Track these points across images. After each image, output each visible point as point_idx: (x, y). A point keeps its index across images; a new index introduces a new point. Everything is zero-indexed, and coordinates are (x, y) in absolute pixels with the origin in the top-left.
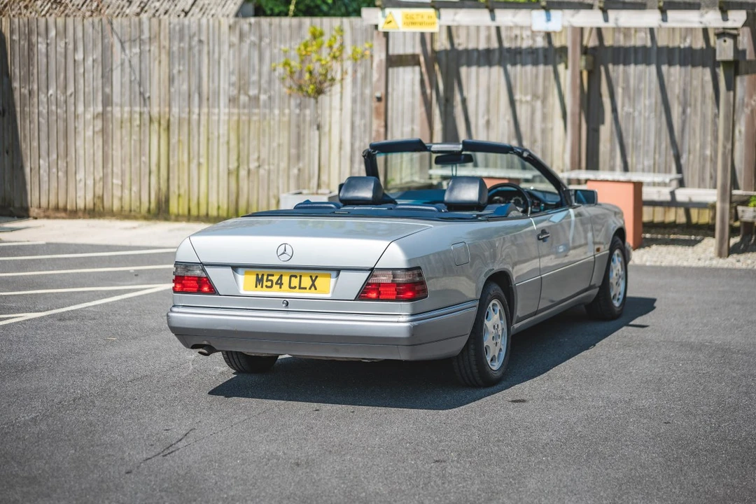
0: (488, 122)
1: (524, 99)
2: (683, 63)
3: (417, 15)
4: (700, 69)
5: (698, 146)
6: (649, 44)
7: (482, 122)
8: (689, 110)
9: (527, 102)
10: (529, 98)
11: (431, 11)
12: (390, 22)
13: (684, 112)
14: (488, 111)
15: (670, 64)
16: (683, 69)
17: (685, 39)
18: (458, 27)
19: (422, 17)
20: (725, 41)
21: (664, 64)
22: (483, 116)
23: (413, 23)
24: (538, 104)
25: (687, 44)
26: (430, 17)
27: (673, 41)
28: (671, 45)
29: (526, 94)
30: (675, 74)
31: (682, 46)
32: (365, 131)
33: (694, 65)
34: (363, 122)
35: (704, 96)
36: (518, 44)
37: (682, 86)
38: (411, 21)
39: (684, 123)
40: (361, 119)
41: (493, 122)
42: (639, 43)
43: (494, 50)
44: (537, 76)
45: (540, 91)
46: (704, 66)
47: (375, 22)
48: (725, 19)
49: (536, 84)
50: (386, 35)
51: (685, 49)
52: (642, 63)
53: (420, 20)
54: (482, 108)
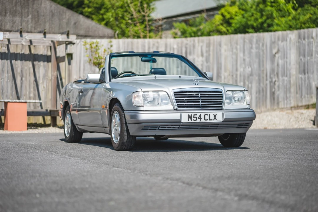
2: (21, 60)
4: (28, 62)
5: (28, 93)
6: (7, 52)
8: (24, 79)
13: (22, 79)
15: (16, 60)
16: (21, 62)
17: (22, 50)
20: (71, 46)
21: (13, 60)
25: (23, 52)
27: (17, 50)
28: (16, 53)
30: (18, 64)
31: (20, 53)
33: (25, 61)
35: (30, 73)
37: (21, 69)
39: (22, 83)
42: (3, 51)
46: (30, 61)
48: (68, 37)
51: (22, 54)
52: (4, 59)
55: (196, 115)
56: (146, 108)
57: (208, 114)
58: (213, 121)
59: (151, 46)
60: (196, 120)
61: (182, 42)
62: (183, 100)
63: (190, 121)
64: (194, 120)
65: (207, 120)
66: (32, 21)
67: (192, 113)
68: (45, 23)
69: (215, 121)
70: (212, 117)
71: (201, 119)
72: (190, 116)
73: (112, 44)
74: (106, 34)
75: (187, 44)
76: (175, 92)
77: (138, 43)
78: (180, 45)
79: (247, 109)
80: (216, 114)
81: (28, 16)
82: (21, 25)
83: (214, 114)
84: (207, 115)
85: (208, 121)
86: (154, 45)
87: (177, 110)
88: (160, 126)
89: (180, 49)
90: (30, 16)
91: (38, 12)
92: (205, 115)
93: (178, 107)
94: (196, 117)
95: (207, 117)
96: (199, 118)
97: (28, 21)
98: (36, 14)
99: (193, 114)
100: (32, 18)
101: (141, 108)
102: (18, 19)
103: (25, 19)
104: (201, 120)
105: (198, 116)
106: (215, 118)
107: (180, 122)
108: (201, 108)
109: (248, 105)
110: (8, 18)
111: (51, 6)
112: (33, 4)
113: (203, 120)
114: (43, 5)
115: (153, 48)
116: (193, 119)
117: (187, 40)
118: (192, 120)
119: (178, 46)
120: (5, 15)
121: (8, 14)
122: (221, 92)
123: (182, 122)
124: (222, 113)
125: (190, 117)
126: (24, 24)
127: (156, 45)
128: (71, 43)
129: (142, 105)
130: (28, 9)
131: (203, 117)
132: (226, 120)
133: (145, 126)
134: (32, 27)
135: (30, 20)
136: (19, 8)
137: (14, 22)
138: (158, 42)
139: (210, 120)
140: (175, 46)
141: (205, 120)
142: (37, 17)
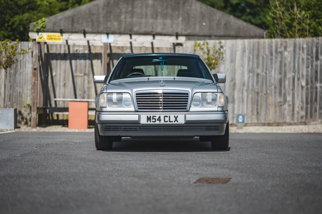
0: (65, 84)
1: (80, 75)
3: (53, 36)
7: (62, 84)
9: (81, 76)
10: (82, 75)
11: (59, 34)
12: (41, 38)
14: (65, 80)
18: (52, 45)
19: (55, 36)
20: (179, 47)
22: (63, 82)
23: (51, 39)
24: (86, 77)
26: (58, 36)
29: (81, 73)
32: (10, 88)
34: (10, 84)
36: (78, 52)
38: (50, 37)
40: (9, 83)
41: (67, 84)
42: (127, 53)
43: (67, 54)
44: (85, 66)
45: (87, 72)
47: (34, 38)
49: (85, 69)
50: (39, 43)
53: (54, 37)
54: (62, 79)
55: (155, 116)
56: (108, 109)
57: (168, 115)
58: (173, 123)
59: (279, 46)
60: (155, 121)
61: (313, 41)
62: (147, 101)
63: (149, 123)
64: (153, 122)
65: (167, 121)
66: (182, 23)
67: (151, 114)
68: (195, 24)
69: (176, 123)
70: (173, 119)
71: (160, 120)
72: (149, 117)
73: (222, 44)
74: (258, 34)
75: (317, 43)
76: (137, 94)
77: (264, 43)
78: (310, 45)
79: (218, 111)
80: (177, 116)
81: (178, 18)
82: (172, 27)
83: (175, 116)
84: (167, 117)
85: (168, 123)
86: (281, 44)
87: (137, 111)
88: (121, 127)
89: (310, 49)
90: (180, 19)
91: (188, 14)
92: (165, 117)
93: (139, 108)
94: (155, 119)
95: (167, 119)
96: (158, 120)
97: (178, 23)
98: (186, 15)
99: (152, 116)
100: (182, 21)
101: (104, 109)
102: (168, 22)
103: (176, 21)
104: (160, 122)
105: (157, 118)
106: (176, 120)
107: (139, 123)
108: (162, 110)
109: (219, 107)
110: (159, 21)
111: (201, 8)
112: (184, 6)
113: (162, 122)
114: (194, 7)
115: (280, 48)
116: (152, 120)
117: (319, 40)
118: (150, 122)
119: (307, 45)
120: (156, 18)
121: (159, 17)
122: (188, 94)
123: (141, 124)
124: (185, 115)
125: (149, 119)
126: (174, 26)
127: (284, 44)
128: (181, 44)
129: (105, 106)
130: (179, 11)
131: (162, 119)
132: (188, 123)
133: (107, 127)
134: (182, 29)
135: (180, 22)
136: (169, 11)
137: (164, 25)
138: (286, 42)
139: (170, 121)
140: (305, 46)
141: (165, 121)
142: (187, 20)
